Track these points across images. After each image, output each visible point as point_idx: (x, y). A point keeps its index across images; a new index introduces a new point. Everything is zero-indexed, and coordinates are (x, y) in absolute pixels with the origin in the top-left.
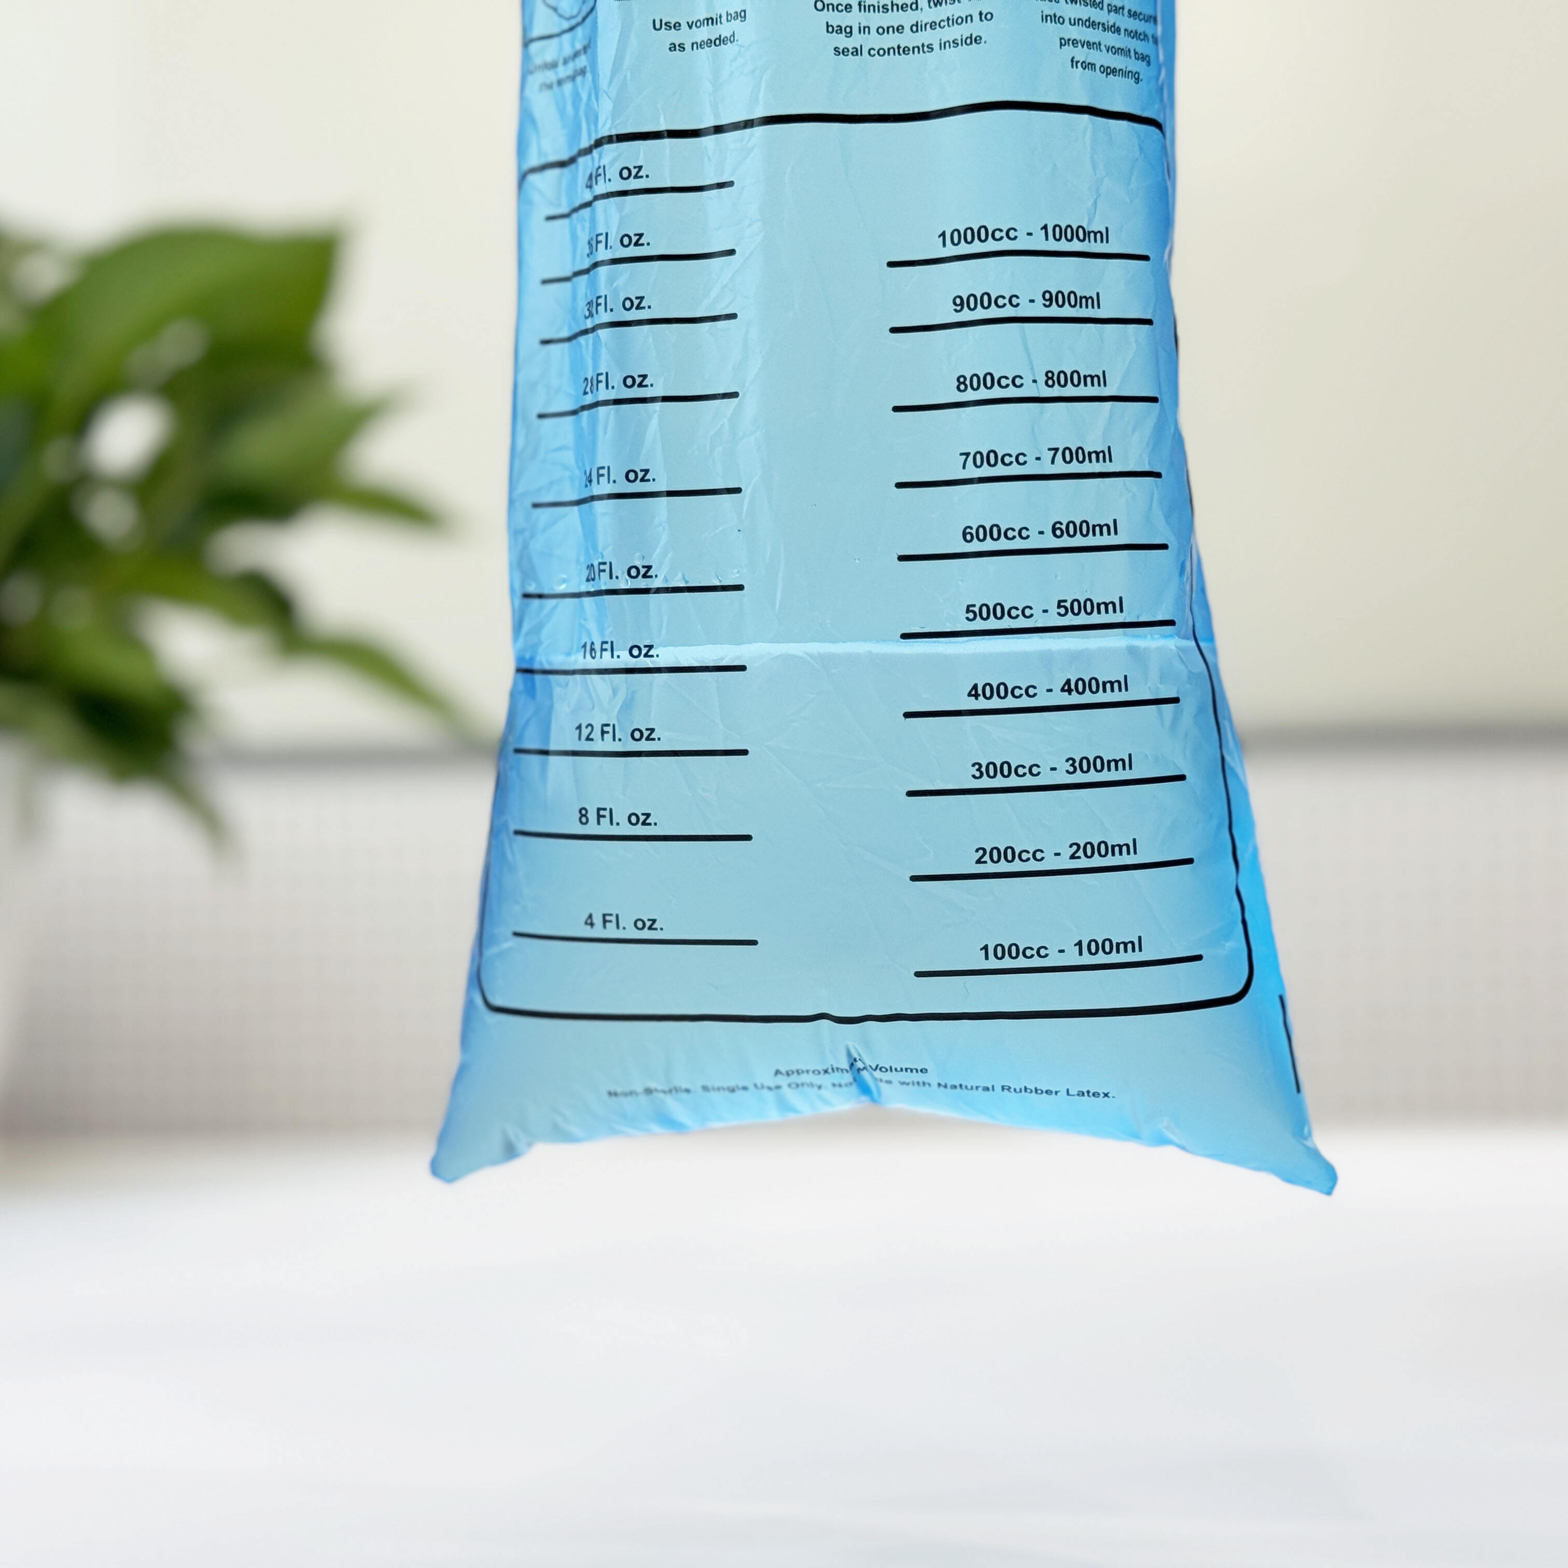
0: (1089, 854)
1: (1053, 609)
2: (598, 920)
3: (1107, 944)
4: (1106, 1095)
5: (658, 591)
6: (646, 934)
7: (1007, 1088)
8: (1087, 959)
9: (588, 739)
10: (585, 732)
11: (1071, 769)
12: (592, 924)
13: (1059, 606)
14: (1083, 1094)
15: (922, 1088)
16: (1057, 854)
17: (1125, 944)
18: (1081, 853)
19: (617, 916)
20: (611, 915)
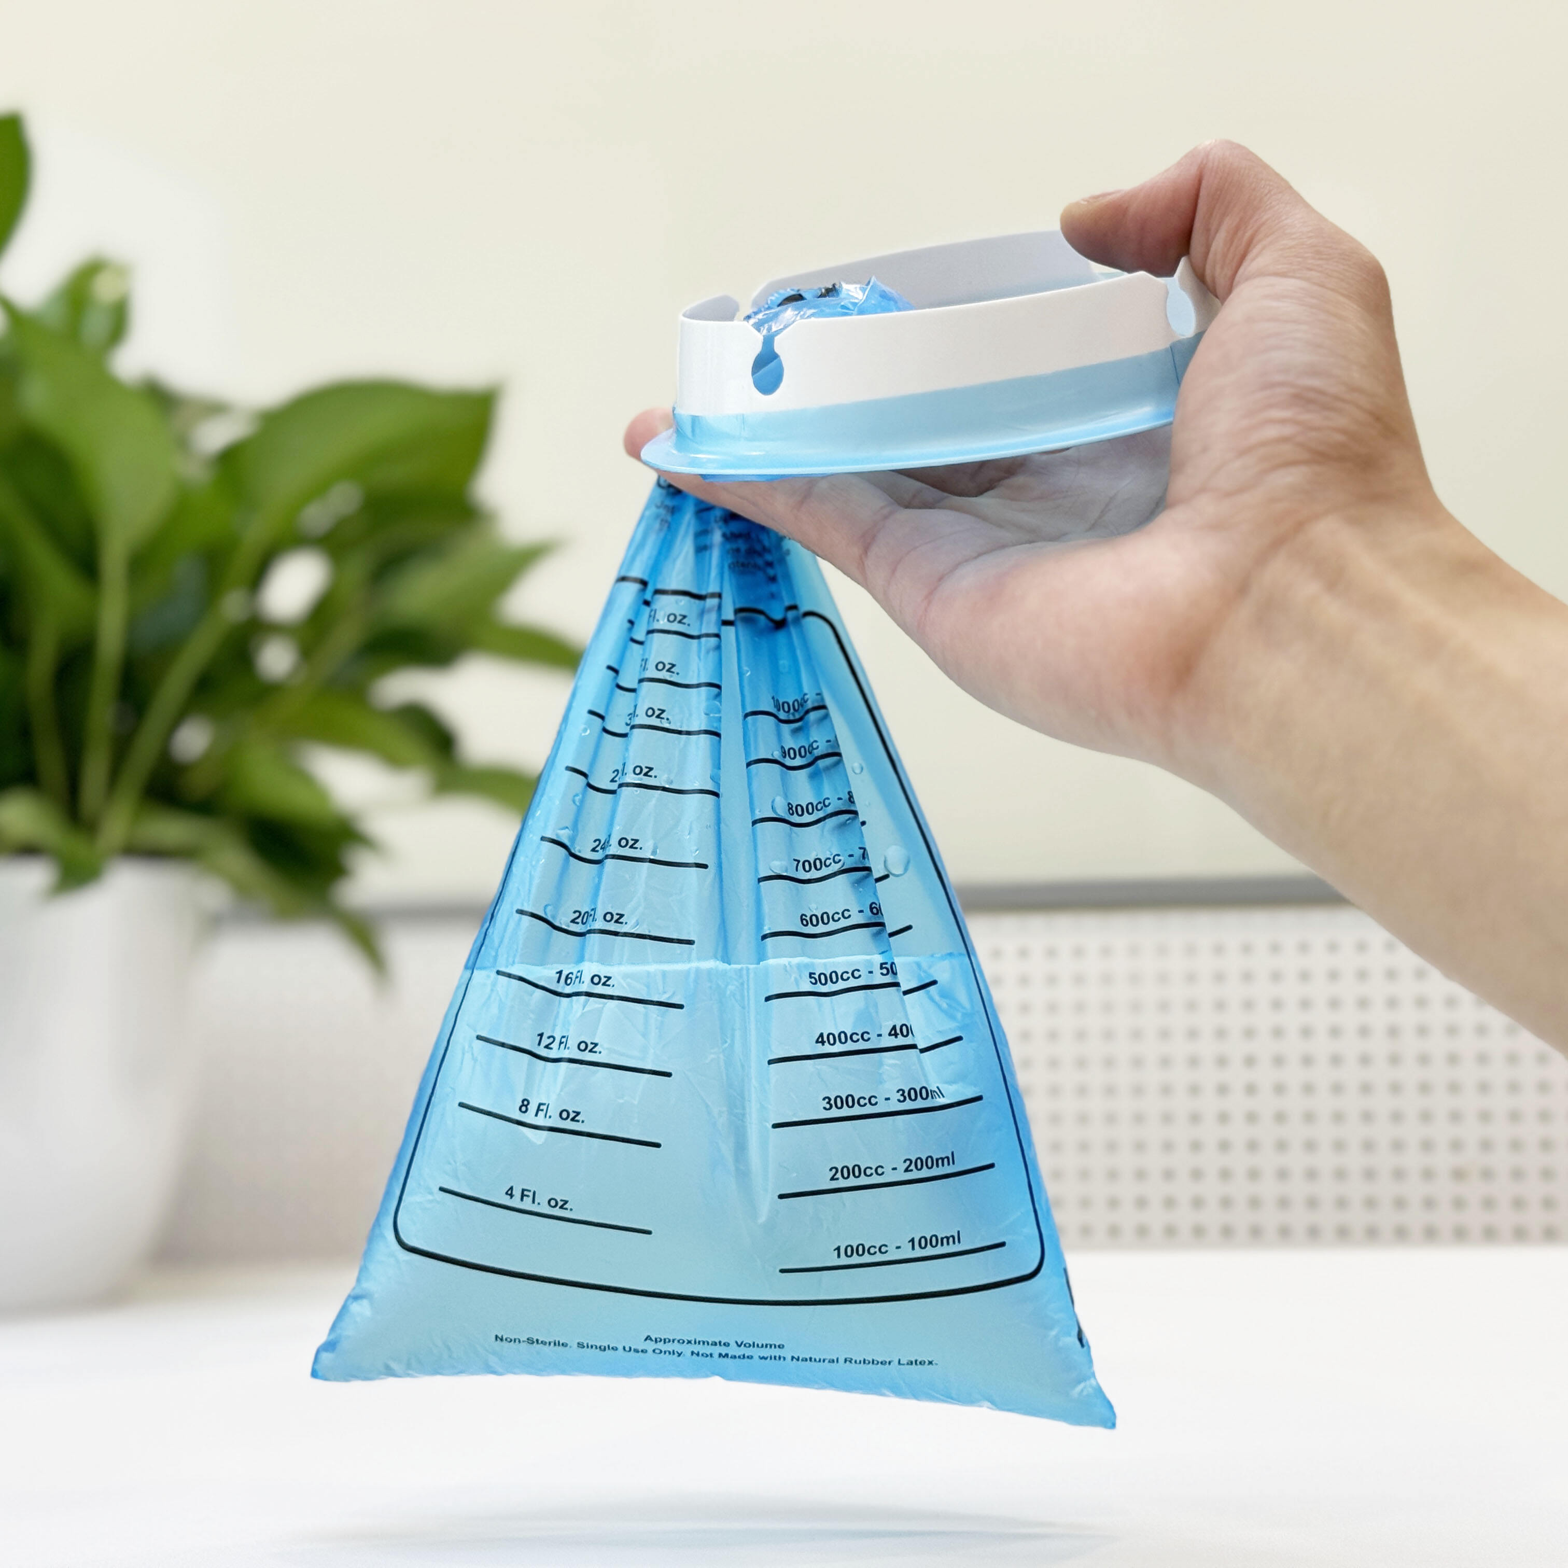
0: (919, 1167)
1: (877, 971)
2: (517, 1193)
3: (934, 1239)
4: (930, 1363)
5: (626, 935)
6: (557, 1212)
7: (849, 1360)
8: (919, 1253)
9: (547, 1047)
10: (545, 1041)
11: (902, 1098)
12: (511, 1196)
13: (881, 968)
14: (912, 1363)
15: (777, 1362)
16: (894, 1169)
17: (948, 1238)
18: (913, 1167)
19: (534, 1193)
20: (529, 1191)
